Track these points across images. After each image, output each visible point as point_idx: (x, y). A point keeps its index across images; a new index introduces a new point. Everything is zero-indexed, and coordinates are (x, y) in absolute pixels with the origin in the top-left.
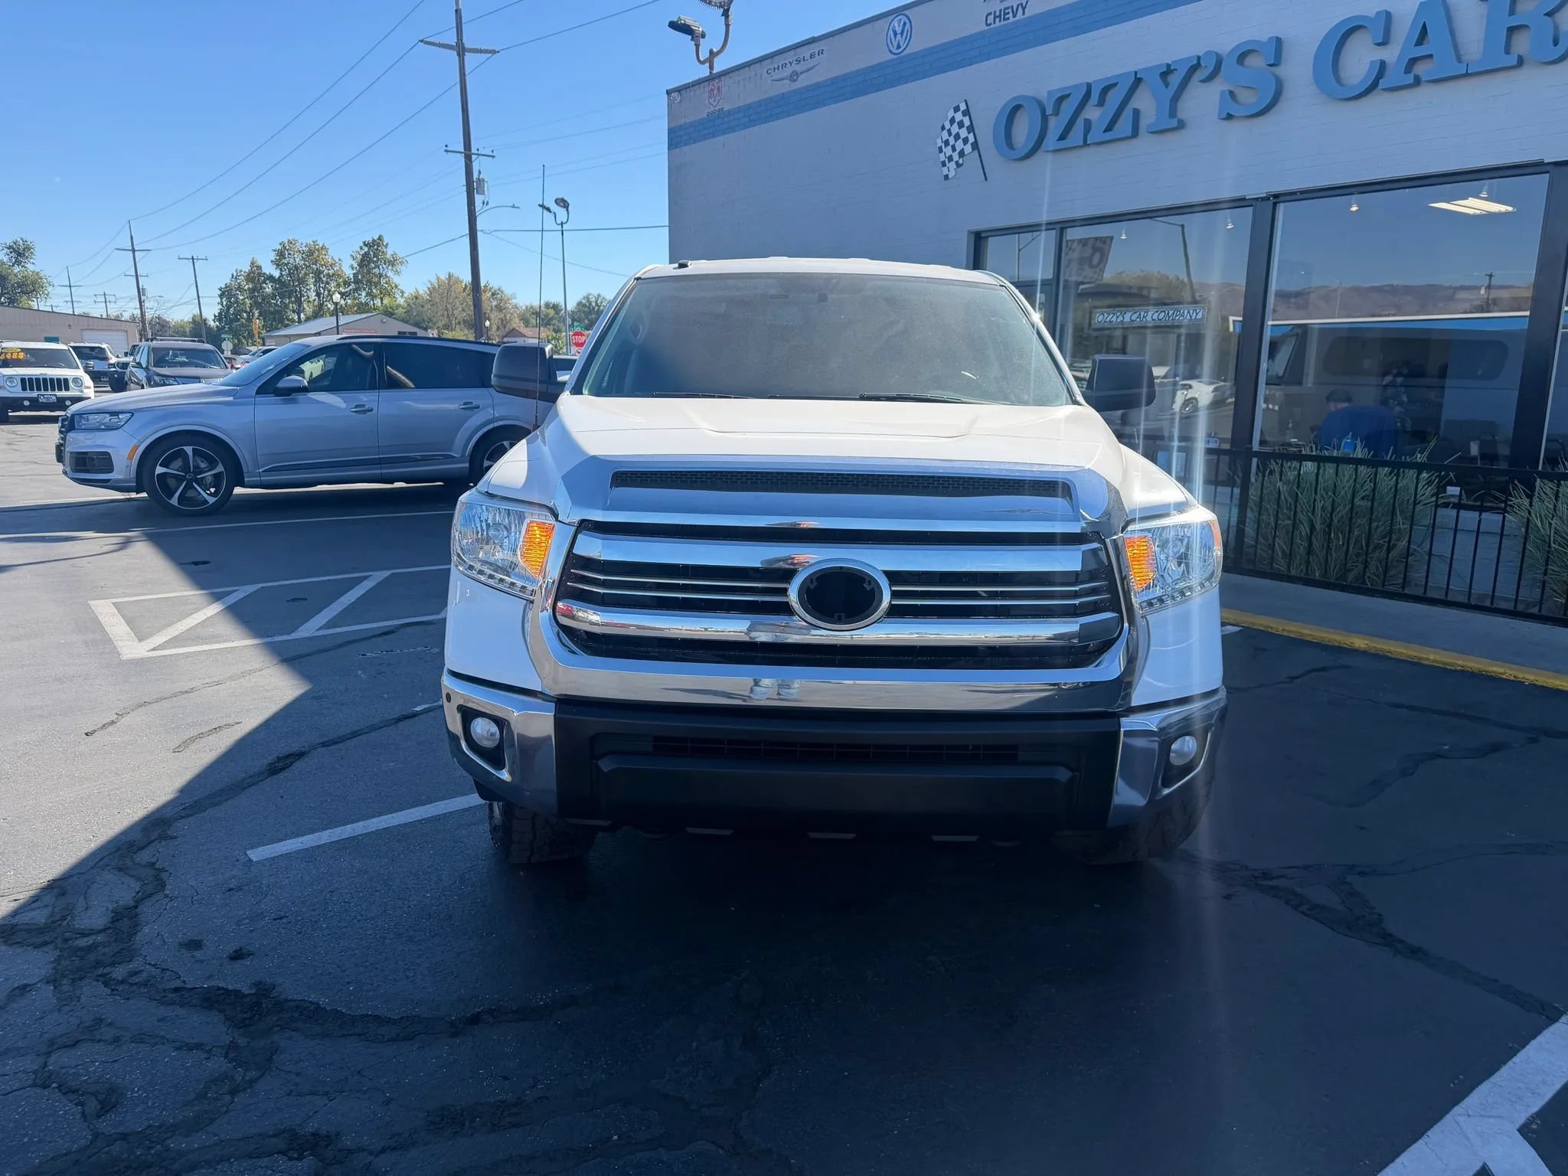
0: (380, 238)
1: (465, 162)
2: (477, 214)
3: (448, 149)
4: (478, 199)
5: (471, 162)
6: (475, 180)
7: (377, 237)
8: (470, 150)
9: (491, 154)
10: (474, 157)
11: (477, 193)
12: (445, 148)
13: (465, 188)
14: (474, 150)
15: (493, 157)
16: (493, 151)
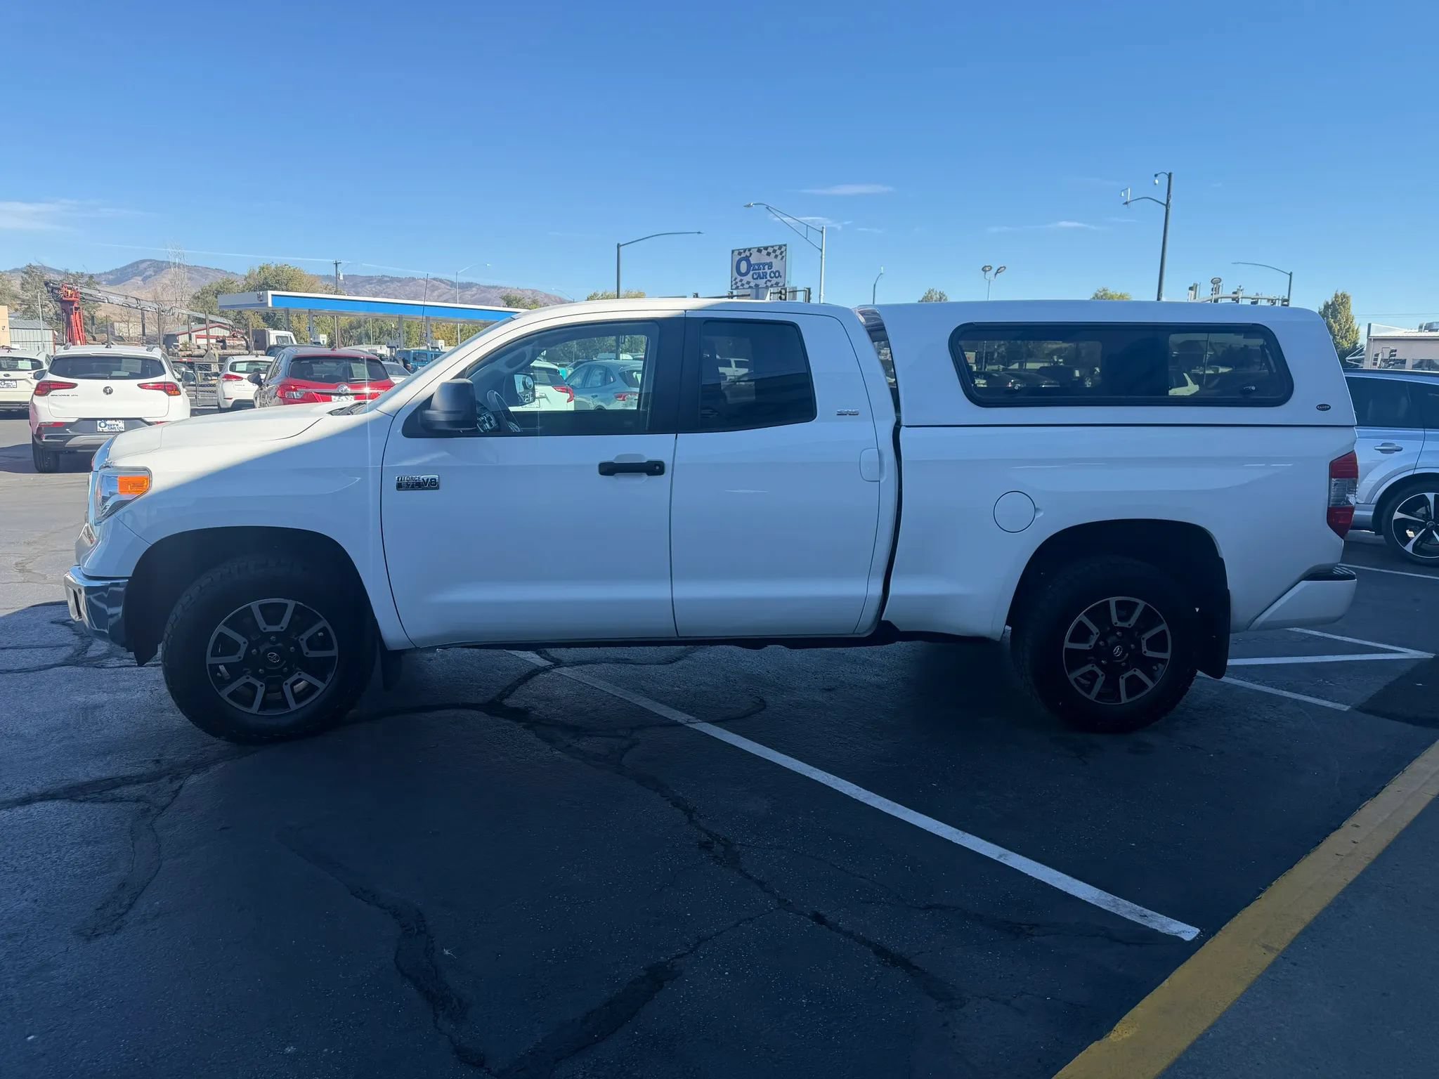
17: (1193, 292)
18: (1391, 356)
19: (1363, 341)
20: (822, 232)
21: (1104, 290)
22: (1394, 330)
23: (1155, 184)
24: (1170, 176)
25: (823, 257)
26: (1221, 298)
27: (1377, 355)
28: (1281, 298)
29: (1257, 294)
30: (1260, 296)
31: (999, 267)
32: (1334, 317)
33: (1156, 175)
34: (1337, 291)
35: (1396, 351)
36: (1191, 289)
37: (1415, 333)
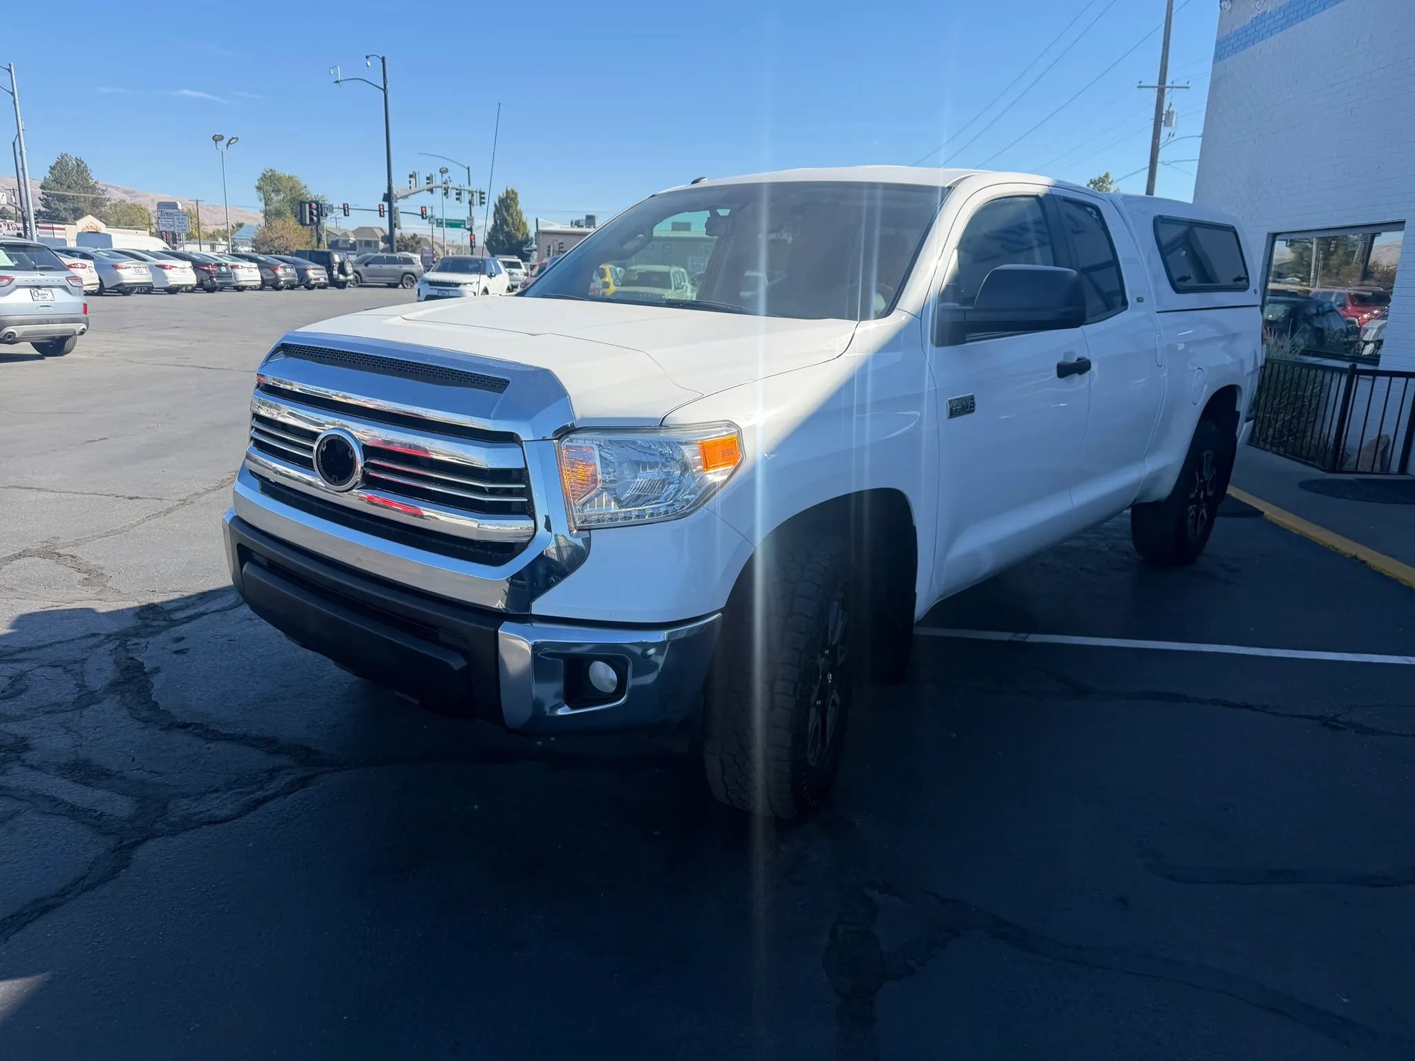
0: (1107, 176)
1: (1158, 96)
2: (1160, 146)
3: (1142, 84)
4: (1164, 131)
5: (1163, 95)
6: (1164, 113)
7: (1104, 175)
8: (1164, 83)
9: (1186, 85)
10: (1167, 90)
11: (1165, 125)
12: (1139, 85)
13: (1153, 122)
14: (1168, 83)
15: (1187, 88)
16: (1188, 83)
17: (413, 180)
18: (560, 248)
19: (532, 234)
20: (10, 70)
21: (271, 170)
22: (552, 225)
23: (368, 66)
24: (383, 59)
25: (17, 102)
26: (436, 187)
27: (549, 247)
28: (478, 191)
29: (460, 186)
30: (463, 188)
31: (230, 138)
32: (507, 210)
33: (367, 57)
34: (507, 187)
35: (562, 244)
36: (411, 176)
37: (568, 229)
